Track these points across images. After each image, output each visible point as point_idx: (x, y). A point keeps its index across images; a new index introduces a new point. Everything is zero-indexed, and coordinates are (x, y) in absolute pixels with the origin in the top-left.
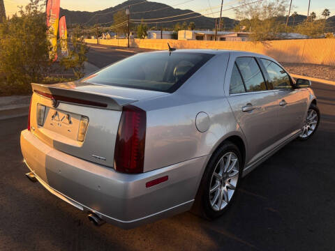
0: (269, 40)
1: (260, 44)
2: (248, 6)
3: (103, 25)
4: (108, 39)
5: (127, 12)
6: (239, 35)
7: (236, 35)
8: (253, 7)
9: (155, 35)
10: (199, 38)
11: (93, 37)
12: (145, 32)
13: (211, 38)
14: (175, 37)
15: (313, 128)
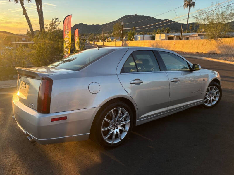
0: (221, 38)
1: (213, 41)
2: (205, 15)
3: (108, 33)
4: (110, 41)
5: (122, 24)
6: (199, 35)
7: (197, 35)
8: (209, 15)
9: (139, 38)
10: (170, 38)
11: (100, 41)
12: (133, 36)
13: (180, 38)
14: (153, 38)
15: (217, 99)
